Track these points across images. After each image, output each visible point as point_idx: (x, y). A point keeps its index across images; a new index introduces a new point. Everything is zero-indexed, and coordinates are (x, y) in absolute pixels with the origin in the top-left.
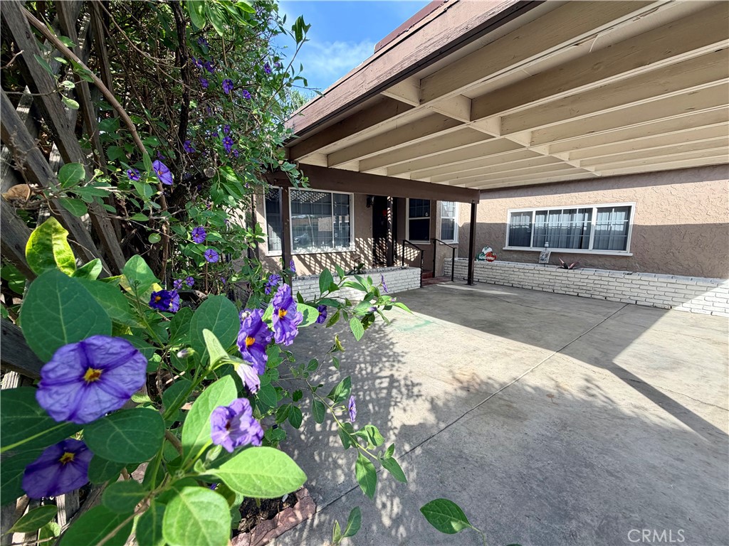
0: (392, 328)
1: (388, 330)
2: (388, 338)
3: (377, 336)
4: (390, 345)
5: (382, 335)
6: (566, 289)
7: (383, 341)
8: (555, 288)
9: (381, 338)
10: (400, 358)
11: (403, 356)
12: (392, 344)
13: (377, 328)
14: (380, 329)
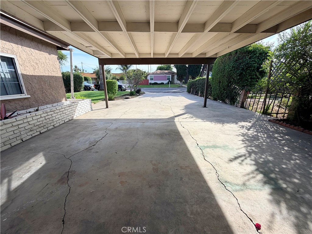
0: (239, 151)
1: (243, 151)
2: (245, 145)
3: (253, 148)
4: (245, 141)
5: (249, 148)
6: (31, 133)
7: (250, 144)
8: (23, 136)
9: (250, 146)
10: (242, 134)
11: (240, 135)
12: (243, 141)
13: (253, 156)
14: (250, 154)
